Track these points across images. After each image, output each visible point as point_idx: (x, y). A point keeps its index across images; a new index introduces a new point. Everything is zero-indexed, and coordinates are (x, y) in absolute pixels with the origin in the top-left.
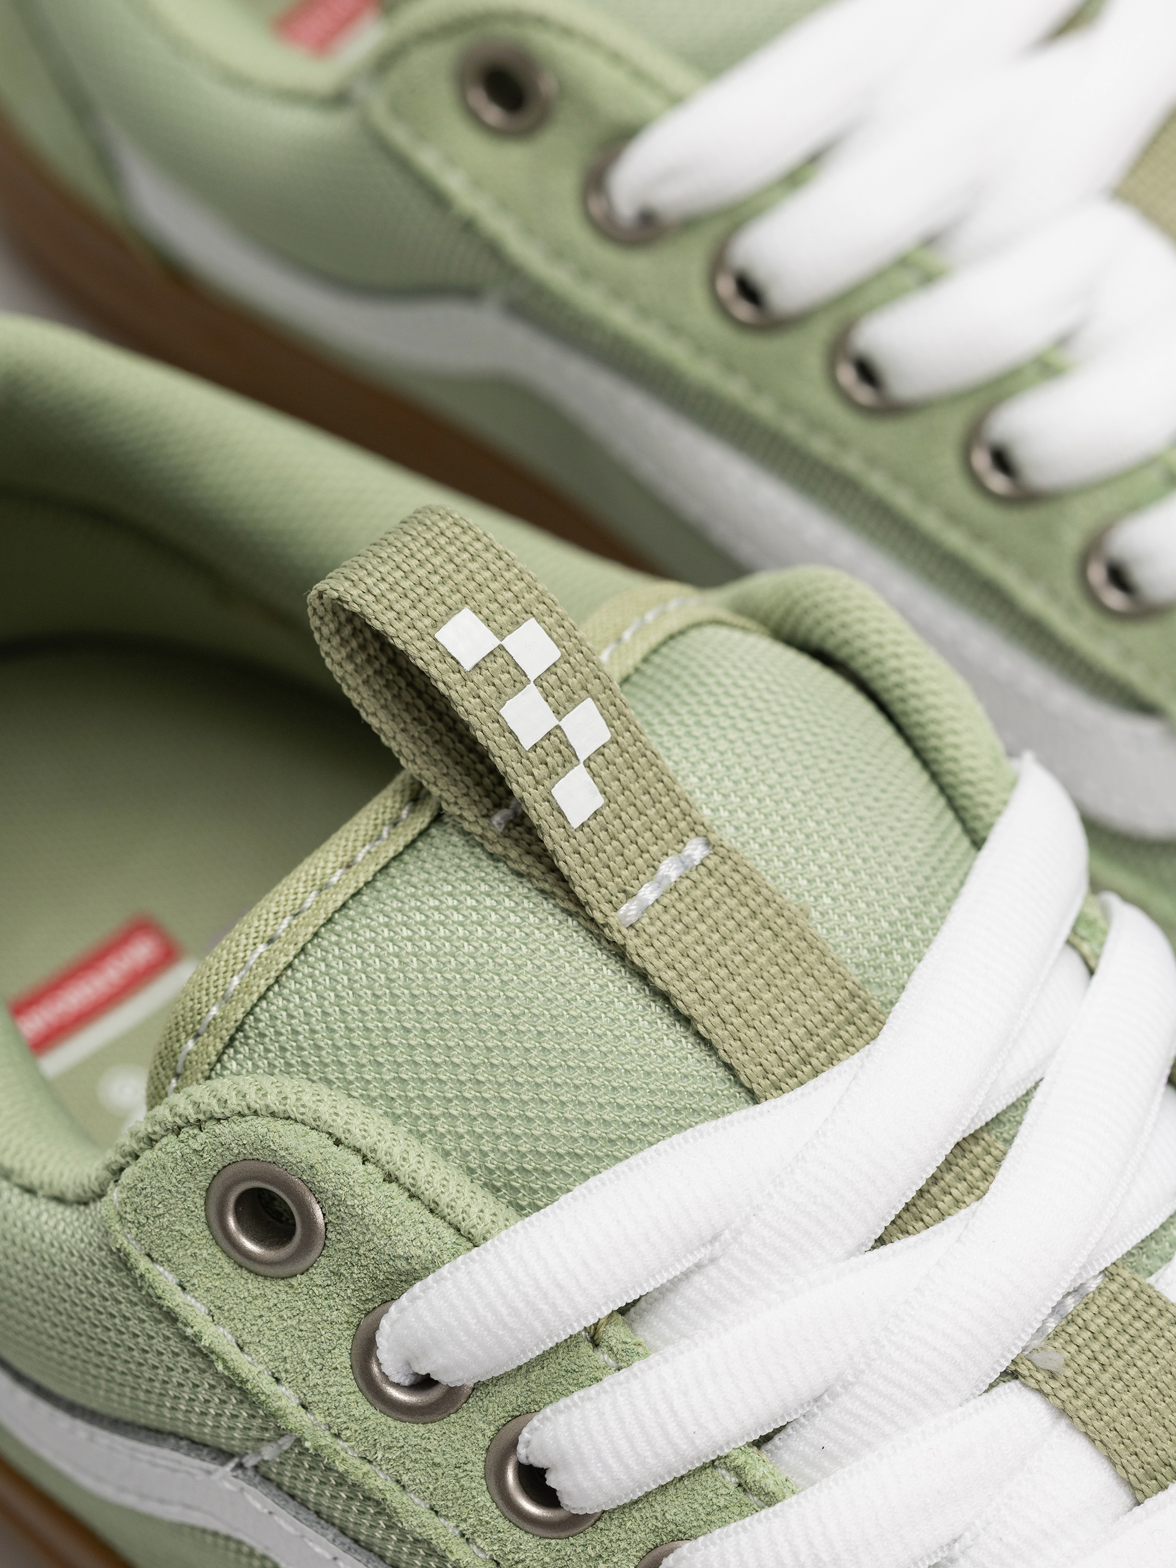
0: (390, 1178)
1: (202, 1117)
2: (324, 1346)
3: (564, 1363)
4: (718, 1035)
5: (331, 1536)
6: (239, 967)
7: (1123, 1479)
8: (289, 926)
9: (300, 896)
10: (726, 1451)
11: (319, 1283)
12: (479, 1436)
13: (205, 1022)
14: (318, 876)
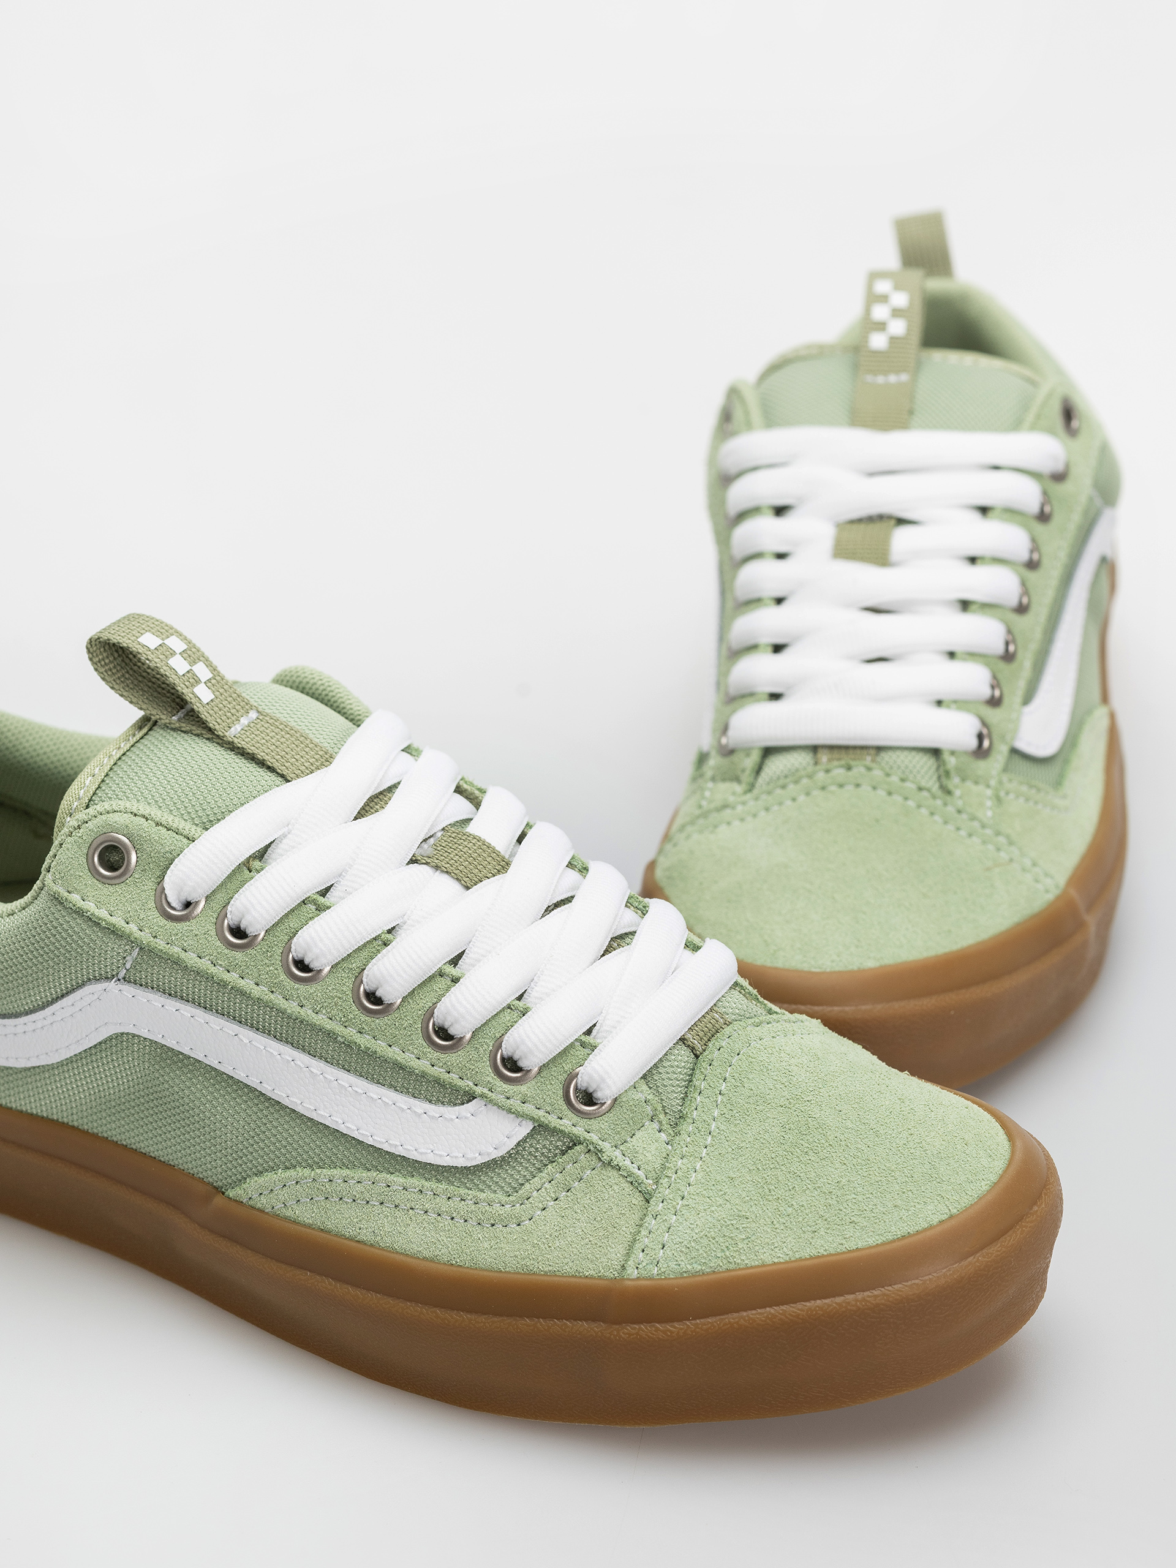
0: (157, 824)
1: (80, 823)
2: (144, 901)
3: (239, 879)
4: (276, 765)
5: (160, 995)
6: (82, 786)
7: (465, 886)
8: (100, 769)
9: (102, 759)
10: (308, 895)
11: (137, 877)
12: (211, 918)
13: (73, 808)
14: (108, 752)
